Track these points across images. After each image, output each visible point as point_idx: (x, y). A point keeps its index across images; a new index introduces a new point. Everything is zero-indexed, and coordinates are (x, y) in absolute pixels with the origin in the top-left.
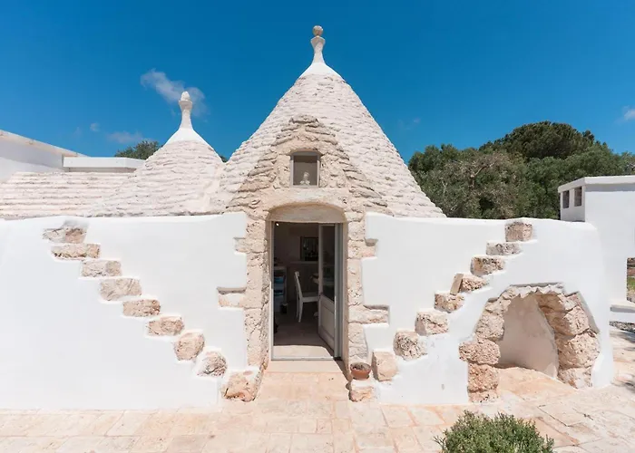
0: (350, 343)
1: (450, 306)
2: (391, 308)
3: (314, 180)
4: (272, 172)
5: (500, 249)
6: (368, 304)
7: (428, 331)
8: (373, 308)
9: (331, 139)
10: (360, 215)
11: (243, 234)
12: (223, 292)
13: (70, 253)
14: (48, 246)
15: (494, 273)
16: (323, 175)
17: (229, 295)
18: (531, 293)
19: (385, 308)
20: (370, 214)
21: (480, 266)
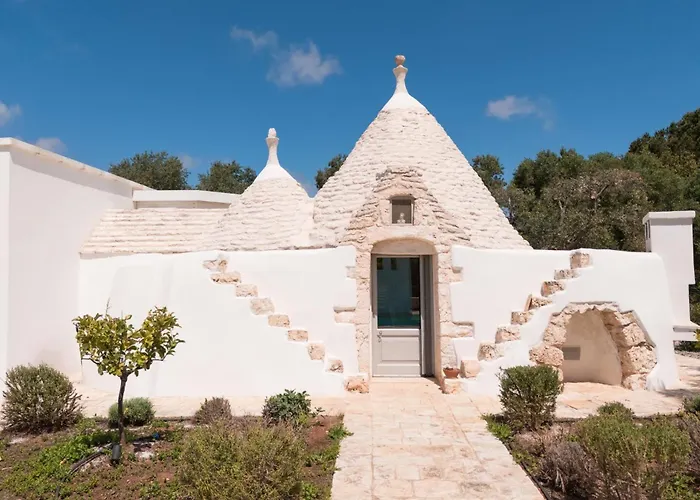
0: (442, 354)
1: (522, 319)
2: (476, 325)
3: (409, 220)
4: (375, 214)
5: (562, 274)
6: (457, 321)
7: (504, 338)
8: (460, 324)
9: (422, 186)
10: (447, 248)
11: (354, 263)
12: (337, 311)
13: (226, 278)
14: (208, 274)
15: (557, 293)
16: (417, 216)
17: (343, 313)
18: (589, 310)
19: (471, 324)
20: (456, 247)
21: (547, 288)
